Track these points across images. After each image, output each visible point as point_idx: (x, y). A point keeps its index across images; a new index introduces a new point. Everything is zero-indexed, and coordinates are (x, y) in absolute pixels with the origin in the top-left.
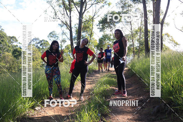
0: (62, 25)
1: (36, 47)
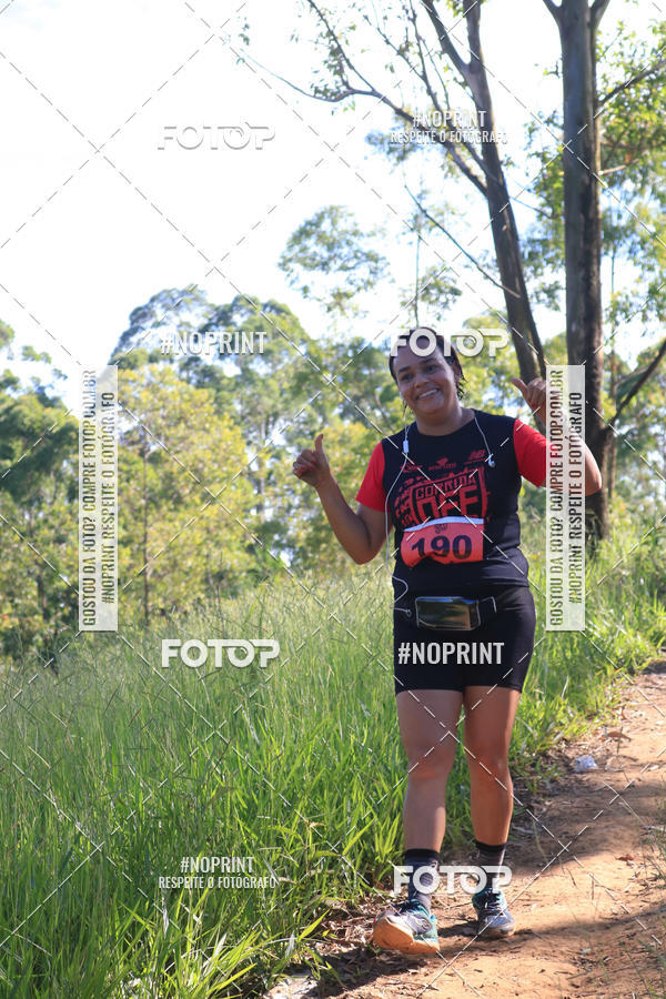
1: (182, 370)
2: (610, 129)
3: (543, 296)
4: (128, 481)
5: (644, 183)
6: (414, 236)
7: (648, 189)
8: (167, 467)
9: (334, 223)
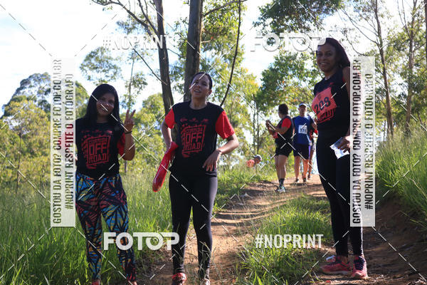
0: (131, 26)
1: (39, 105)
2: (206, 26)
3: (178, 88)
4: (13, 144)
5: (219, 50)
6: (132, 61)
7: (220, 53)
8: (30, 140)
9: (102, 53)
